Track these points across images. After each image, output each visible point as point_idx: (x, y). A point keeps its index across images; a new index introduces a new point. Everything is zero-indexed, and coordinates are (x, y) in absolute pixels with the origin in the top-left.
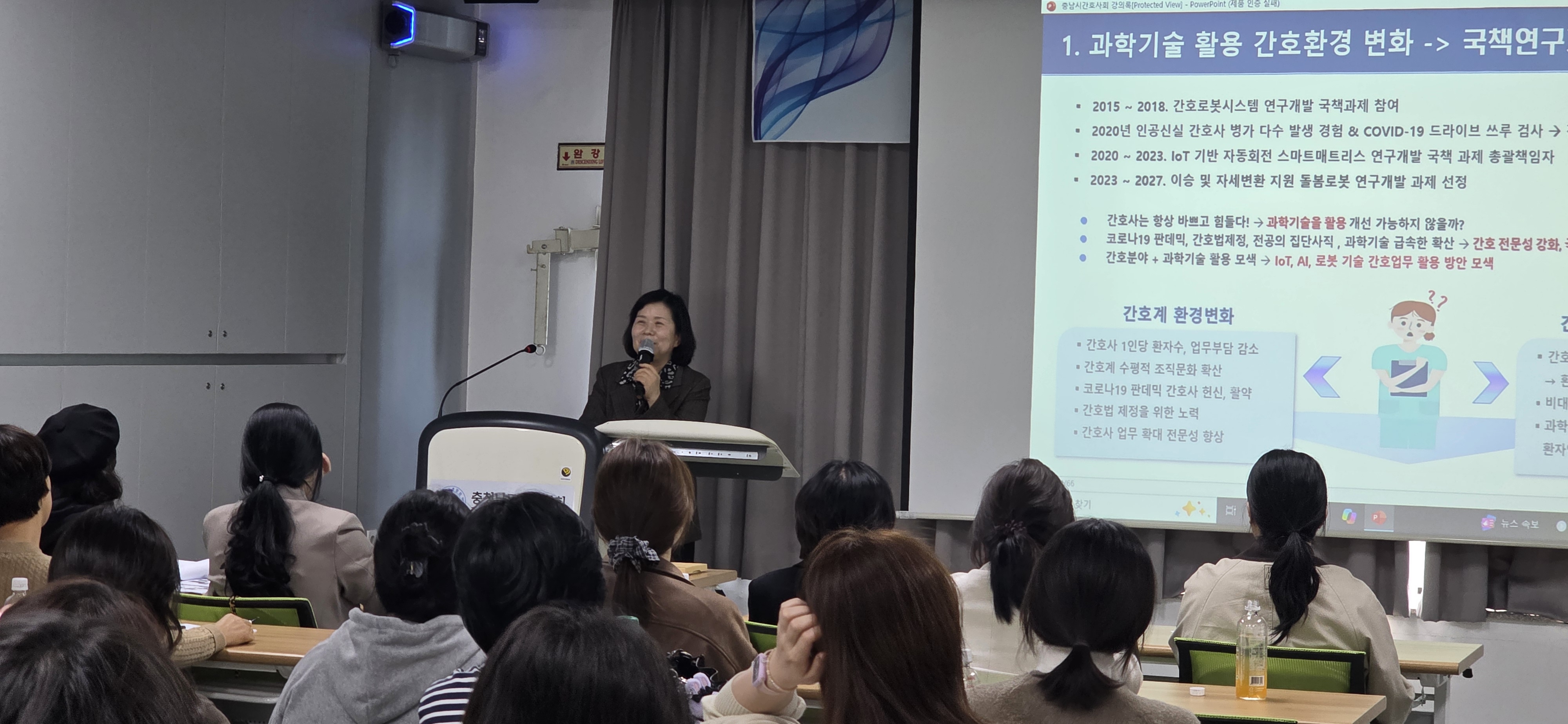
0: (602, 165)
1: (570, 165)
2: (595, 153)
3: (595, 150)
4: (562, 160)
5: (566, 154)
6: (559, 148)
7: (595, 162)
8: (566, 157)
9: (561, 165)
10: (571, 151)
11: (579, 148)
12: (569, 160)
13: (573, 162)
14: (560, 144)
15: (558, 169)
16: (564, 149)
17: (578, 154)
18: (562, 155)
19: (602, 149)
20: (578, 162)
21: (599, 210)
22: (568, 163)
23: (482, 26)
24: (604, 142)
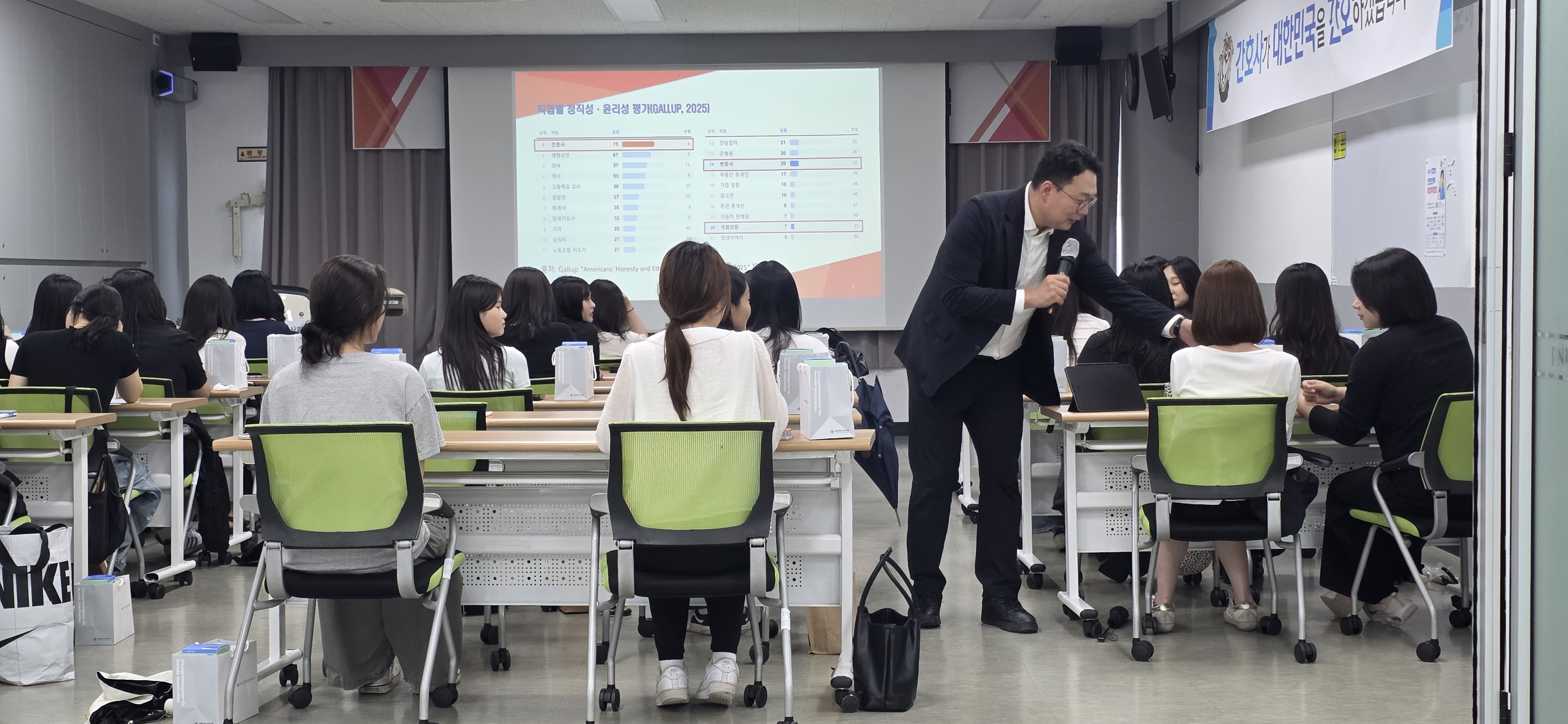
0: (266, 159)
1: (245, 159)
2: (260, 153)
3: (259, 151)
4: (240, 157)
5: (243, 153)
6: (238, 150)
7: (260, 157)
8: (243, 155)
9: (240, 159)
10: (245, 151)
11: (250, 150)
12: (244, 157)
13: (246, 157)
14: (238, 148)
15: (238, 161)
16: (241, 151)
17: (249, 153)
18: (240, 153)
19: (265, 150)
20: (250, 157)
21: (265, 183)
22: (244, 158)
23: (195, 83)
24: (266, 146)
